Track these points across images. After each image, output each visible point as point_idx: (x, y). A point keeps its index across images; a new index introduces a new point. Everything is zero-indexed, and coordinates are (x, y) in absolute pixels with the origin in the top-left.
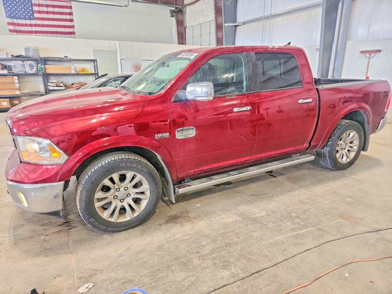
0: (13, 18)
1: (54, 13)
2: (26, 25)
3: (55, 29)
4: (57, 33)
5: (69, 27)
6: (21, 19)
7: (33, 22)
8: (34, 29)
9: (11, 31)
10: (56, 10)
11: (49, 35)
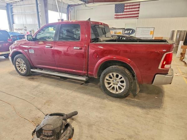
0: (117, 13)
1: (132, 8)
2: (120, 15)
3: (130, 16)
4: (131, 17)
5: (137, 14)
6: (119, 13)
7: (123, 13)
8: (123, 16)
9: (115, 18)
10: (133, 7)
11: (128, 18)
